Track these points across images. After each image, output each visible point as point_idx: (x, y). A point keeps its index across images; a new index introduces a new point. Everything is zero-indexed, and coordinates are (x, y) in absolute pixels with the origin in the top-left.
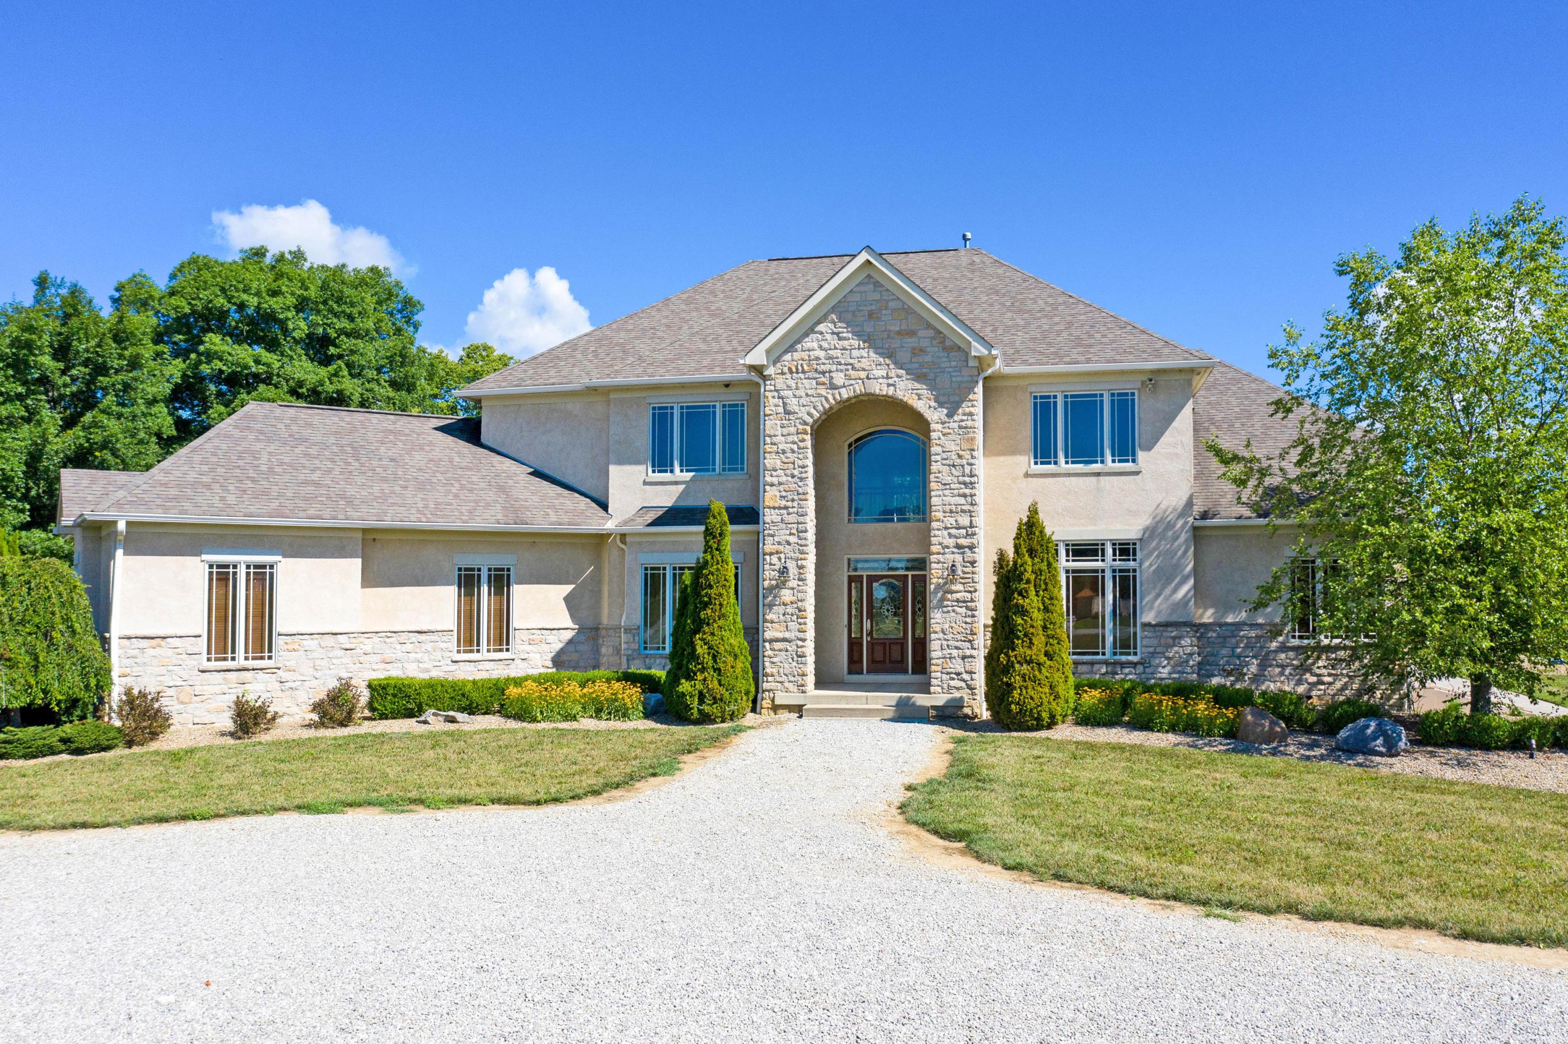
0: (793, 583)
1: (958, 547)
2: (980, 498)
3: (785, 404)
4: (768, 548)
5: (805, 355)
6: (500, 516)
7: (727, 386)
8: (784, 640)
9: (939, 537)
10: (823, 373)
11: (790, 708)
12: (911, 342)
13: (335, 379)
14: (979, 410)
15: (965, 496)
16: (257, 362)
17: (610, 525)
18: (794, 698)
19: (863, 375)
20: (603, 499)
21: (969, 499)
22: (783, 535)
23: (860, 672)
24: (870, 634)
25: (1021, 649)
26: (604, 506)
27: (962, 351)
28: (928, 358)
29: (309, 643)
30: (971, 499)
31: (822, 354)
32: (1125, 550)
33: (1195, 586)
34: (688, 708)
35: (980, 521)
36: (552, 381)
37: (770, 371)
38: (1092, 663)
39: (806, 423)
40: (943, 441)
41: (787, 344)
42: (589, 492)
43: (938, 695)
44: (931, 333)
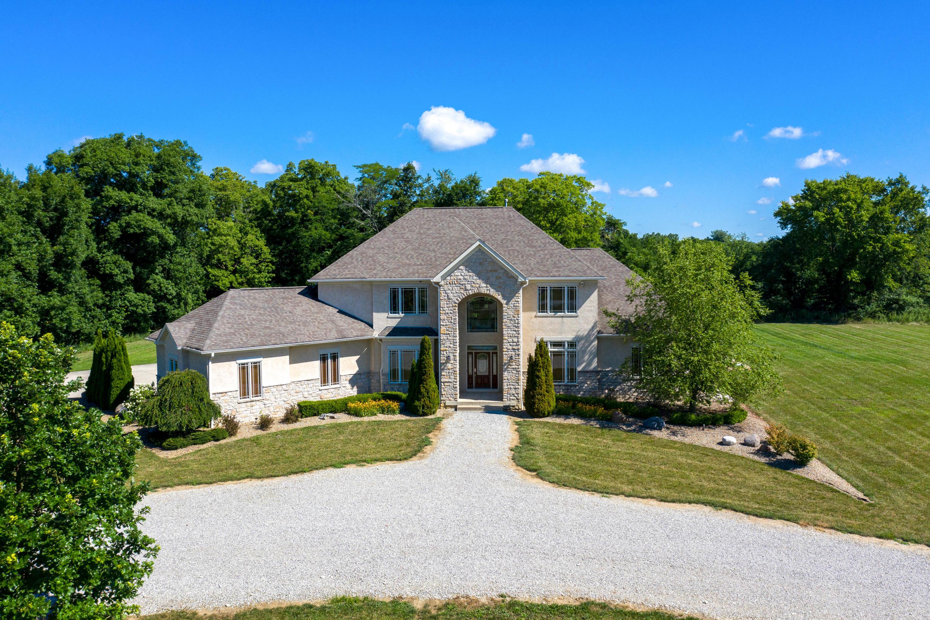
0: (452, 362)
1: (513, 349)
2: (521, 332)
3: (448, 296)
4: (442, 349)
5: (455, 278)
6: (336, 336)
7: (421, 282)
8: (448, 382)
9: (506, 346)
10: (462, 284)
11: (451, 407)
12: (495, 274)
14: (521, 300)
15: (515, 331)
17: (376, 334)
18: (453, 403)
19: (477, 286)
20: (370, 323)
22: (447, 344)
23: (472, 388)
24: (476, 373)
25: (538, 390)
26: (371, 326)
27: (516, 279)
28: (502, 281)
29: (273, 389)
30: (518, 332)
31: (462, 277)
32: (572, 344)
33: (598, 357)
34: (418, 411)
35: (521, 340)
36: (348, 276)
37: (442, 283)
38: (560, 385)
39: (455, 303)
40: (507, 311)
41: (449, 274)
42: (365, 320)
43: (506, 402)
44: (502, 271)
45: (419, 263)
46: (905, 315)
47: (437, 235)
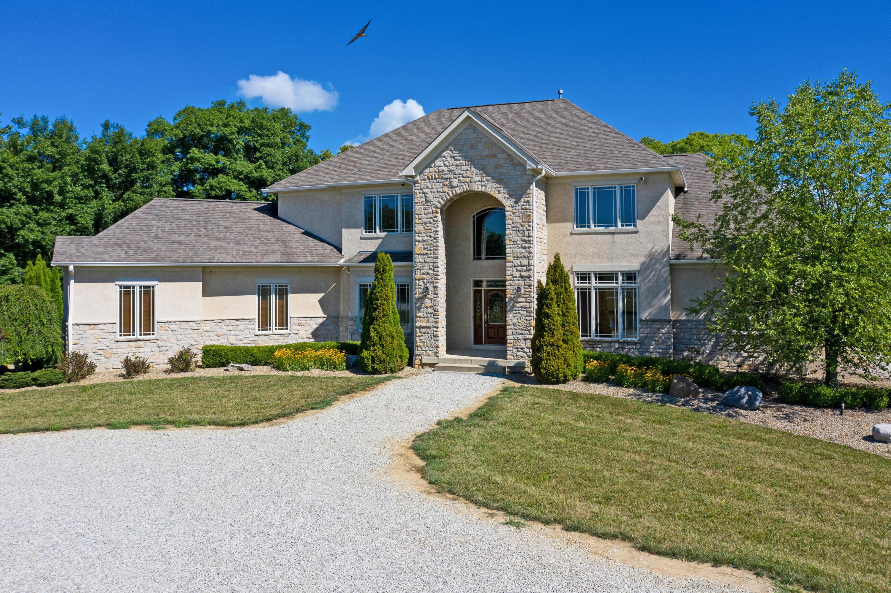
0: (431, 296)
1: (522, 277)
2: (534, 250)
3: (426, 197)
4: (418, 276)
5: (436, 169)
6: (278, 258)
7: (403, 185)
8: (427, 327)
10: (446, 179)
11: (430, 365)
12: (494, 161)
13: (258, 170)
14: (533, 199)
15: (525, 248)
16: (217, 162)
17: (342, 262)
19: (468, 180)
20: (340, 246)
21: (528, 250)
22: (425, 269)
23: (481, 343)
24: (486, 322)
25: (547, 338)
26: (340, 251)
27: (523, 165)
28: (504, 170)
29: (174, 326)
31: (445, 169)
32: (630, 276)
33: (672, 299)
34: (366, 366)
35: (533, 262)
36: (313, 183)
38: (610, 342)
39: (437, 207)
40: (513, 217)
41: (427, 163)
42: (332, 242)
43: (511, 360)
44: (505, 156)
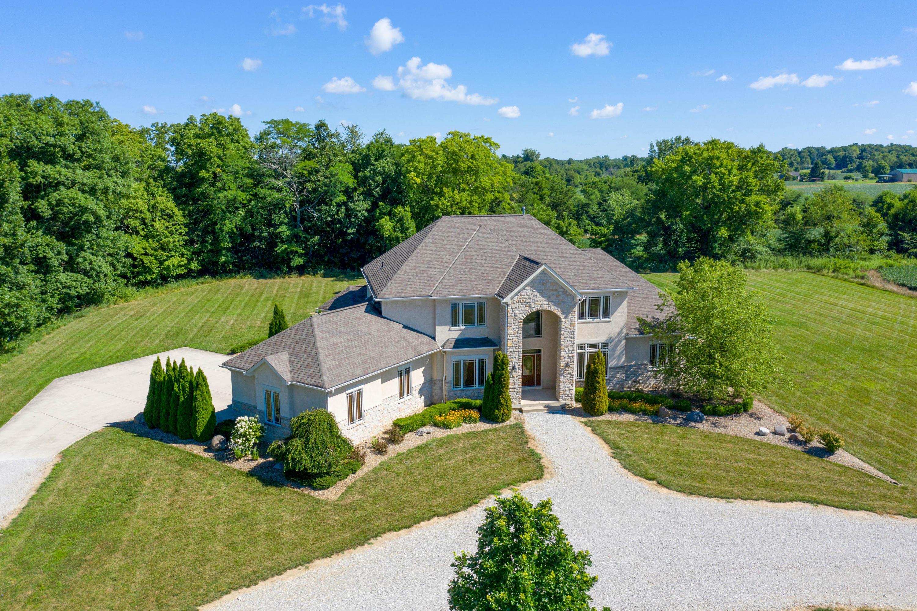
0: (517, 370)
1: (569, 357)
3: (514, 313)
4: (509, 359)
5: (522, 297)
8: (513, 388)
9: (563, 354)
10: (527, 303)
12: (555, 293)
14: (576, 314)
17: (437, 348)
18: (519, 406)
19: (541, 303)
20: (431, 335)
22: (513, 356)
26: (434, 339)
28: (561, 298)
31: (527, 297)
32: (605, 345)
36: (413, 294)
37: (511, 303)
39: (521, 319)
40: (565, 324)
42: (428, 334)
43: (562, 402)
44: (562, 290)
45: (473, 279)
46: (758, 263)
47: (478, 247)
